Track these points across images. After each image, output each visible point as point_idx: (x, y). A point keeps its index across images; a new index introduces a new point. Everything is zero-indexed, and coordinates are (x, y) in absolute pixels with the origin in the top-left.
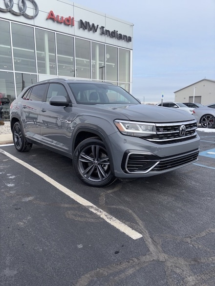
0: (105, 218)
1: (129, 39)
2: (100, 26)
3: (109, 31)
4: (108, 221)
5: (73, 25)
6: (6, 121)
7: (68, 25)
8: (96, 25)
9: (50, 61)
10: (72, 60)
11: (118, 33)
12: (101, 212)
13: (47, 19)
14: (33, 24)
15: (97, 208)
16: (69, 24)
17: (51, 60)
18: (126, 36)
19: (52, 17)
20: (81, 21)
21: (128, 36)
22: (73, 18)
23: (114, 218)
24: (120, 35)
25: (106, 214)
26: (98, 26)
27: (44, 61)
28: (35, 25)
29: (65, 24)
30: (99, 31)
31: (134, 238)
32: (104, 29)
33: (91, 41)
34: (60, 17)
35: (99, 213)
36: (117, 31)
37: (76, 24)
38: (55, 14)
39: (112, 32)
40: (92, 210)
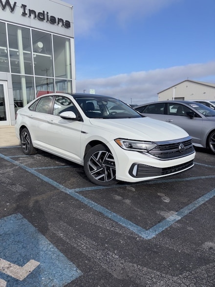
1: (67, 25)
2: (19, 4)
11: (50, 15)
21: (64, 19)
26: (15, 3)
32: (27, 8)
36: (47, 13)
39: (39, 13)
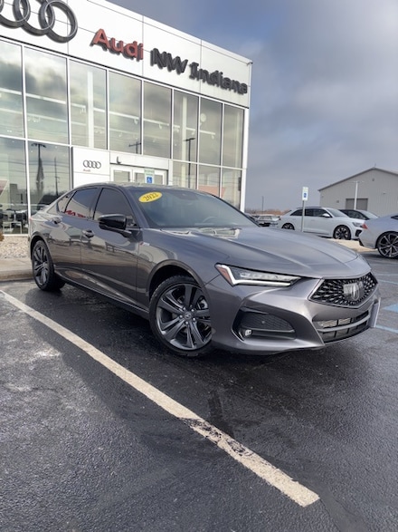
0: (228, 449)
1: (243, 89)
2: (189, 63)
3: (206, 72)
4: (236, 456)
5: (140, 57)
6: (6, 233)
7: (132, 58)
8: (182, 60)
9: (95, 124)
10: (136, 122)
11: (224, 76)
12: (217, 433)
13: (92, 44)
14: (66, 53)
15: (207, 424)
16: (133, 55)
17: (97, 122)
18: (237, 83)
19: (102, 40)
20: (156, 50)
21: (241, 82)
22: (141, 46)
23: (247, 450)
24: (227, 79)
25: (230, 440)
27: (84, 122)
28: (70, 54)
29: (127, 55)
30: (188, 70)
31: (303, 503)
32: (199, 68)
33: (173, 88)
34: (116, 42)
35: (213, 438)
36: (222, 73)
37: (147, 56)
38: (109, 36)
39: (213, 74)
40: (197, 429)
